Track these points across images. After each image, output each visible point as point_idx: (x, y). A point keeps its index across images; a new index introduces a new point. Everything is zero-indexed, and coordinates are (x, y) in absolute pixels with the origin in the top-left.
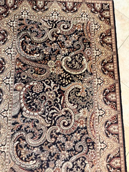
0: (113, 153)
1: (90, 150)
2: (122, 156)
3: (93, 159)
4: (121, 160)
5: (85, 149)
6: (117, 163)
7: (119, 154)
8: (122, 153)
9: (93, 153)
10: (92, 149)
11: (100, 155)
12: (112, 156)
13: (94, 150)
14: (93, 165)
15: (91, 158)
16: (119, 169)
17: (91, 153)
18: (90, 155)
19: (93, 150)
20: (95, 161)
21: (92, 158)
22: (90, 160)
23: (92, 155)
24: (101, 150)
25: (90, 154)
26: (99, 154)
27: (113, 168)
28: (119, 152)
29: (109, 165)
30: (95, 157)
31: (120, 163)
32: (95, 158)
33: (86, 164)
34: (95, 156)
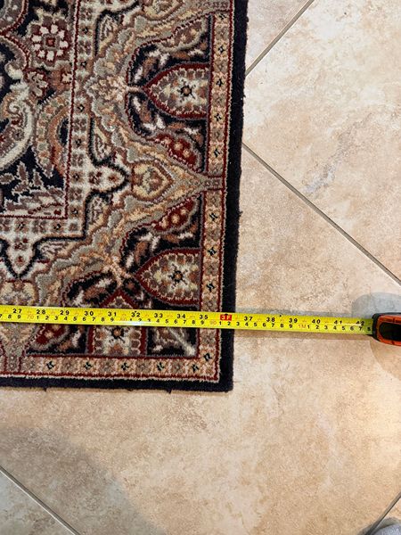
0: (172, 41)
1: (40, 12)
2: (222, 57)
3: (56, 58)
4: (212, 80)
5: (15, 7)
6: (186, 91)
7: (204, 46)
8: (222, 43)
9: (54, 29)
10: (55, 10)
11: (96, 43)
12: (162, 53)
13: (65, 13)
14: (49, 92)
15: (42, 54)
16: (193, 125)
17: (44, 31)
18: (37, 39)
19: (59, 16)
20: (62, 72)
21: (50, 56)
22: (37, 65)
23: (50, 42)
24: (107, 16)
25: (38, 33)
26: (88, 38)
27: (161, 115)
28: (204, 37)
29: (141, 98)
30: (65, 50)
31: (206, 92)
32: (65, 57)
33: (10, 81)
34: (65, 44)
